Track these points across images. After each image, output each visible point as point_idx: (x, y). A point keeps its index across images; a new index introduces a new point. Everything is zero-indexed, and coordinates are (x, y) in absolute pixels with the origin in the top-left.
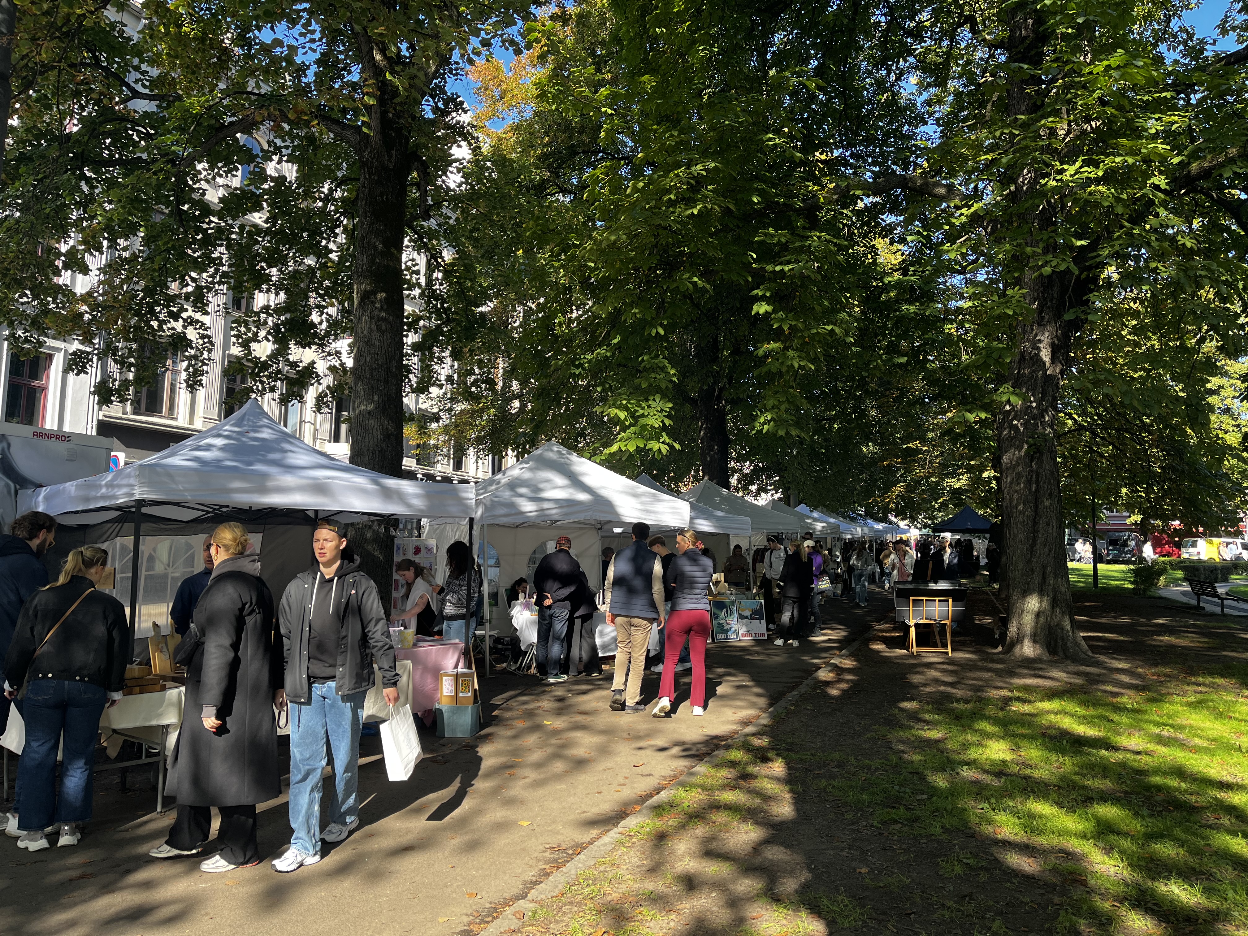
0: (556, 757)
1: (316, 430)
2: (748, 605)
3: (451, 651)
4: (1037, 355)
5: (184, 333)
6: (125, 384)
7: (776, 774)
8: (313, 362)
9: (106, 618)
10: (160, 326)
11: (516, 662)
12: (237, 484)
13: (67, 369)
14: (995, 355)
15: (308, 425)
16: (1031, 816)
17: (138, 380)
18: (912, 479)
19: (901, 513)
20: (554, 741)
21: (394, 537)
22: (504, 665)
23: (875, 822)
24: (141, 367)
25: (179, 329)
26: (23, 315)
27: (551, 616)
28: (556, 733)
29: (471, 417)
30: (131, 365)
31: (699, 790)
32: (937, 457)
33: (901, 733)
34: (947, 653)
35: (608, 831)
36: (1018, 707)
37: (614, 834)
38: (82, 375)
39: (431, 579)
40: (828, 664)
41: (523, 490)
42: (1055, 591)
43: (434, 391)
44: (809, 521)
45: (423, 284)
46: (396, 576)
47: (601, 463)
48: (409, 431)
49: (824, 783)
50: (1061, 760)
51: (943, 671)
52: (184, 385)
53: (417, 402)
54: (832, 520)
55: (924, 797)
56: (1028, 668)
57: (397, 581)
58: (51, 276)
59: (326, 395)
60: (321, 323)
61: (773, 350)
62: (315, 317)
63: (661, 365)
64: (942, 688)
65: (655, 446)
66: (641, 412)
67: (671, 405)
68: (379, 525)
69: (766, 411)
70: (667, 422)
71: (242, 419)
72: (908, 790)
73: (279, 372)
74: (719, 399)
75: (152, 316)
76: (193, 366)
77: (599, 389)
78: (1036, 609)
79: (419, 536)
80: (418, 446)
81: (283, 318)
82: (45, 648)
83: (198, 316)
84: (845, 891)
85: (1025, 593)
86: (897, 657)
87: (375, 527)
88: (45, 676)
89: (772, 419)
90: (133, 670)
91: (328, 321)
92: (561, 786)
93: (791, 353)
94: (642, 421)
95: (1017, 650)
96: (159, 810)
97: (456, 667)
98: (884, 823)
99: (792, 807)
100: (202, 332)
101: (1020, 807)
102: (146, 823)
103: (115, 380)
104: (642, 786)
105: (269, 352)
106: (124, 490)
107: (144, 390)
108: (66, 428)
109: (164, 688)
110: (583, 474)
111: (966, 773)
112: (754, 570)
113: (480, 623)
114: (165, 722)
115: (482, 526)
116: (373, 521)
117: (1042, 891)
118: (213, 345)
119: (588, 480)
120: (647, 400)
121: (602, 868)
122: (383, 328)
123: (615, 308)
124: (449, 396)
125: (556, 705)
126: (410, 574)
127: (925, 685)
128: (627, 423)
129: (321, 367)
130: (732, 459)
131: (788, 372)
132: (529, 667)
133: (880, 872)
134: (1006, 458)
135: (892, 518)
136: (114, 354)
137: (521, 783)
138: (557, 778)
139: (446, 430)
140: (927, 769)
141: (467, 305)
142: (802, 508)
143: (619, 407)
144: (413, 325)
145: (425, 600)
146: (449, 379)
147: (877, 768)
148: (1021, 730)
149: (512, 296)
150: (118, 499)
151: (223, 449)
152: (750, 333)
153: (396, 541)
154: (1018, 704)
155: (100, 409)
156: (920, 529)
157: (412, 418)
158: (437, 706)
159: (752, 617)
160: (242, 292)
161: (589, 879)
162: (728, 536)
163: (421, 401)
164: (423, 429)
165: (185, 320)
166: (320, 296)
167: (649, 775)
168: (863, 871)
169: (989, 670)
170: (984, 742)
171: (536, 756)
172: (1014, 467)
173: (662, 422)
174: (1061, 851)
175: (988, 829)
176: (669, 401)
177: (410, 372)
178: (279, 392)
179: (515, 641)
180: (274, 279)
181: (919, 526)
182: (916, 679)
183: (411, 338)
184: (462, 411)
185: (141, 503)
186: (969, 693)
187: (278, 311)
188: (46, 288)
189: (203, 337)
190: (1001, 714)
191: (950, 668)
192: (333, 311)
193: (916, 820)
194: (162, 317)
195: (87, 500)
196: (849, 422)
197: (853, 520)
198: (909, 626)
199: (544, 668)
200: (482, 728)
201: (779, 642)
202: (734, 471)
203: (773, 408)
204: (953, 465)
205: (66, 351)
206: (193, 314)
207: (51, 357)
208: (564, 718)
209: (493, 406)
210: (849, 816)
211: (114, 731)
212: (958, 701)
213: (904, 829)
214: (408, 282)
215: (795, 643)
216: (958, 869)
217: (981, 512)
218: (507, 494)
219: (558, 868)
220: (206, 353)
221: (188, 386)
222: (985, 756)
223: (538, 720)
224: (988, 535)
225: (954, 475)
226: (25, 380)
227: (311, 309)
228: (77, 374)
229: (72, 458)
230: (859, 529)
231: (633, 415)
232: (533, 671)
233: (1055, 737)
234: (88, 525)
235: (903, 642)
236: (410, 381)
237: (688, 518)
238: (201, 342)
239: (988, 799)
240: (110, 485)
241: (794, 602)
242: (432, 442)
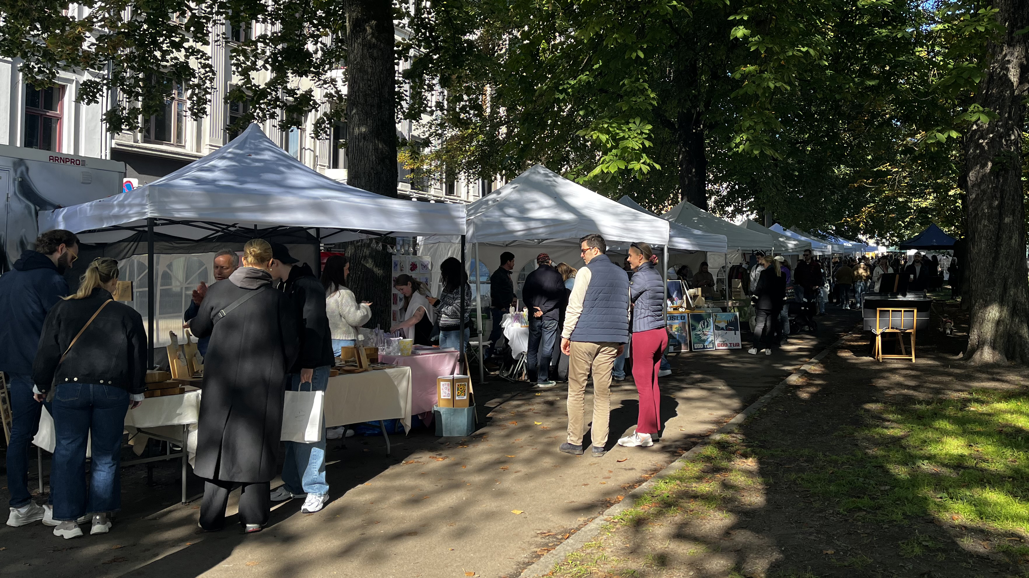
0: (545, 453)
1: (315, 157)
2: (723, 319)
3: (447, 358)
4: (1006, 75)
5: (187, 63)
6: (134, 112)
7: (750, 468)
8: (311, 91)
9: (124, 326)
10: (163, 56)
11: (508, 370)
12: (241, 204)
13: (79, 99)
14: (965, 75)
15: (308, 152)
16: (986, 503)
17: (146, 109)
18: (880, 200)
19: (869, 231)
20: (543, 439)
21: (391, 254)
22: (497, 372)
23: (841, 510)
24: (148, 96)
25: (182, 59)
26: (35, 48)
27: (541, 327)
28: (545, 432)
29: (461, 143)
30: (138, 94)
31: (678, 482)
32: (905, 177)
33: (867, 432)
34: (911, 360)
35: (593, 519)
36: (974, 408)
37: (599, 521)
38: (93, 104)
39: (427, 293)
40: (798, 371)
41: (511, 211)
42: (1015, 303)
43: (425, 118)
44: (781, 239)
45: (412, 13)
46: (394, 291)
47: (585, 185)
48: (403, 156)
49: (793, 476)
50: (1016, 454)
51: (905, 376)
52: (189, 113)
53: (410, 130)
54: (803, 238)
55: (887, 488)
56: (988, 373)
57: (395, 295)
58: (59, 9)
59: (324, 122)
60: (316, 52)
61: (750, 72)
62: (310, 46)
63: (641, 88)
64: (905, 391)
65: (636, 166)
66: (622, 135)
67: (650, 127)
68: (377, 243)
69: (742, 132)
70: (647, 144)
71: (245, 142)
72: (872, 482)
73: (277, 99)
74: (697, 124)
75: (155, 46)
76: (196, 95)
77: (581, 113)
78: (996, 318)
79: (415, 253)
80: (412, 170)
81: (280, 47)
82: (70, 355)
83: (199, 46)
84: (812, 570)
85: (986, 304)
86: (863, 363)
87: (374, 245)
88: (71, 380)
89: (747, 140)
90: (153, 374)
91: (322, 49)
92: (550, 479)
93: (766, 75)
94: (622, 144)
95: (977, 356)
96: (183, 500)
97: (452, 373)
98: (850, 511)
99: (764, 497)
100: (203, 61)
101: (976, 496)
102: (170, 512)
103: (124, 108)
104: (625, 477)
105: (268, 80)
106: (135, 210)
107: (153, 118)
108: (82, 153)
109: (183, 392)
110: (567, 195)
111: (926, 466)
112: (730, 286)
113: (474, 334)
114: (185, 421)
115: (474, 245)
116: (371, 240)
117: (995, 570)
118: (214, 74)
119: (573, 201)
120: (628, 123)
121: (589, 551)
122: (375, 54)
123: (597, 34)
124: (439, 122)
125: (545, 407)
126: (407, 288)
127: (889, 388)
128: (609, 146)
129: (318, 95)
130: (710, 181)
131: (764, 93)
132: (520, 374)
133: (845, 553)
134: (972, 176)
135: (860, 236)
136: (122, 84)
137: (513, 476)
138: (546, 472)
139: (438, 155)
140: (889, 462)
141: (455, 33)
142: (777, 228)
143: (602, 131)
144: (403, 54)
145: (422, 313)
146: (439, 105)
147: (843, 463)
148: (979, 428)
149: (498, 24)
150: (131, 218)
151: (226, 170)
152: (728, 57)
153: (394, 258)
154: (976, 404)
155: (112, 138)
156: (887, 247)
157: (404, 143)
158: (436, 408)
159: (727, 329)
160: (239, 22)
161: (577, 559)
162: (704, 253)
163: (413, 128)
164: (415, 154)
165: (187, 50)
166: (314, 26)
167: (632, 469)
168: (829, 552)
169: (949, 374)
170: (944, 439)
171: (527, 452)
172: (979, 185)
173: (643, 144)
174: (1013, 535)
175: (945, 516)
176: (649, 123)
177: (401, 99)
178: (279, 119)
179: (507, 349)
180: (269, 9)
181: (887, 243)
182: (881, 383)
183: (402, 66)
184: (452, 136)
185: (152, 222)
186: (931, 396)
187: (275, 40)
188: (55, 21)
189: (204, 66)
190: (960, 414)
191: (913, 373)
192: (328, 40)
193: (880, 507)
194: (165, 47)
195: (101, 219)
196: (821, 144)
197: (824, 238)
198: (876, 335)
199: (533, 375)
200: (478, 427)
201: (753, 351)
202: (712, 193)
203: (748, 129)
204: (921, 185)
205: (77, 82)
206: (194, 44)
207: (63, 88)
208: (553, 419)
209: (482, 132)
210: (817, 505)
211: (139, 430)
212: (920, 402)
213: (868, 516)
214: (398, 11)
215: (766, 351)
216: (918, 550)
217: (946, 229)
218: (497, 214)
219: (549, 551)
220: (208, 82)
221: (193, 114)
222: (944, 452)
223: (528, 421)
224: (952, 252)
225: (922, 195)
226: (40, 110)
227: (305, 38)
228: (88, 104)
229: (87, 181)
230: (830, 247)
231: (614, 138)
232: (524, 377)
233: (1011, 435)
234: (106, 244)
235: (869, 350)
236: (402, 108)
237: (667, 237)
238: (203, 71)
239: (947, 489)
240: (121, 205)
241: (768, 314)
242: (425, 167)
